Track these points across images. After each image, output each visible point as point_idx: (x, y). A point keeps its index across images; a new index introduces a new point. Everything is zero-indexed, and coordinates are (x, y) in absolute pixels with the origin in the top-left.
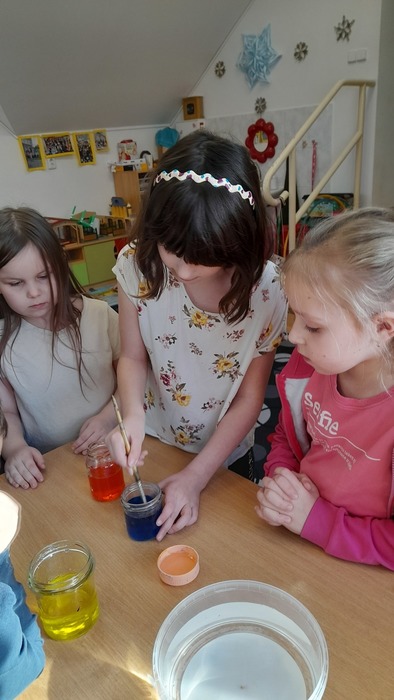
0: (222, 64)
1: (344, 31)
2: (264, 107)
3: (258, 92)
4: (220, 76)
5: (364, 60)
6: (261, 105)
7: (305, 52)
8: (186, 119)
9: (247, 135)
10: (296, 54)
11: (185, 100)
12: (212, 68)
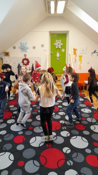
0: (15, 47)
1: (42, 46)
2: (26, 56)
3: (24, 53)
4: (15, 49)
5: (46, 51)
6: (25, 55)
7: (35, 48)
8: (5, 56)
9: (22, 60)
10: (33, 48)
11: (5, 52)
12: (12, 47)
